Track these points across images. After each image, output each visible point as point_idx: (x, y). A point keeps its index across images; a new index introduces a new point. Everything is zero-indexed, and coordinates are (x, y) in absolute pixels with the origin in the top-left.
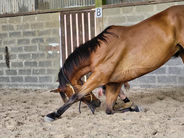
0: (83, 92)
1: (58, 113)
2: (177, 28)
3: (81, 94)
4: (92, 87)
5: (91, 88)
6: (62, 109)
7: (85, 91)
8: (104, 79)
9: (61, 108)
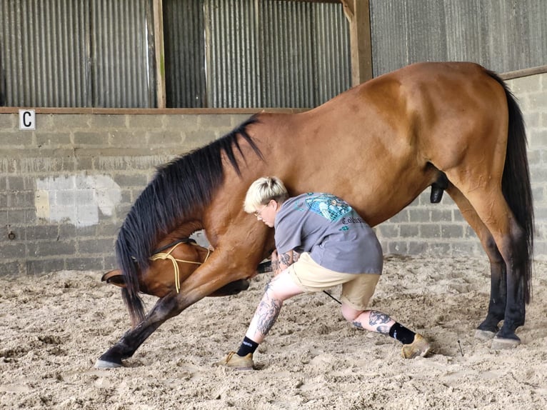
0: (191, 292)
1: (127, 346)
2: (423, 119)
3: (184, 297)
4: (214, 281)
5: (212, 284)
6: (136, 335)
7: (197, 289)
8: (245, 262)
9: (134, 332)
